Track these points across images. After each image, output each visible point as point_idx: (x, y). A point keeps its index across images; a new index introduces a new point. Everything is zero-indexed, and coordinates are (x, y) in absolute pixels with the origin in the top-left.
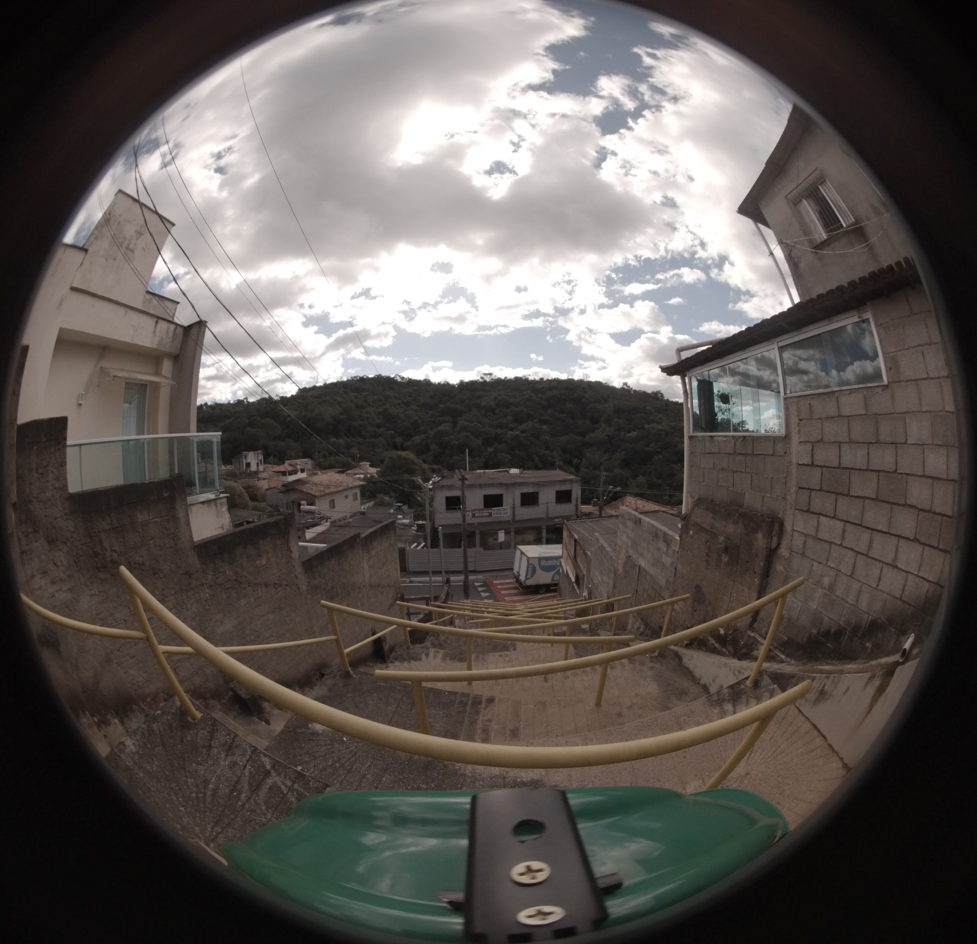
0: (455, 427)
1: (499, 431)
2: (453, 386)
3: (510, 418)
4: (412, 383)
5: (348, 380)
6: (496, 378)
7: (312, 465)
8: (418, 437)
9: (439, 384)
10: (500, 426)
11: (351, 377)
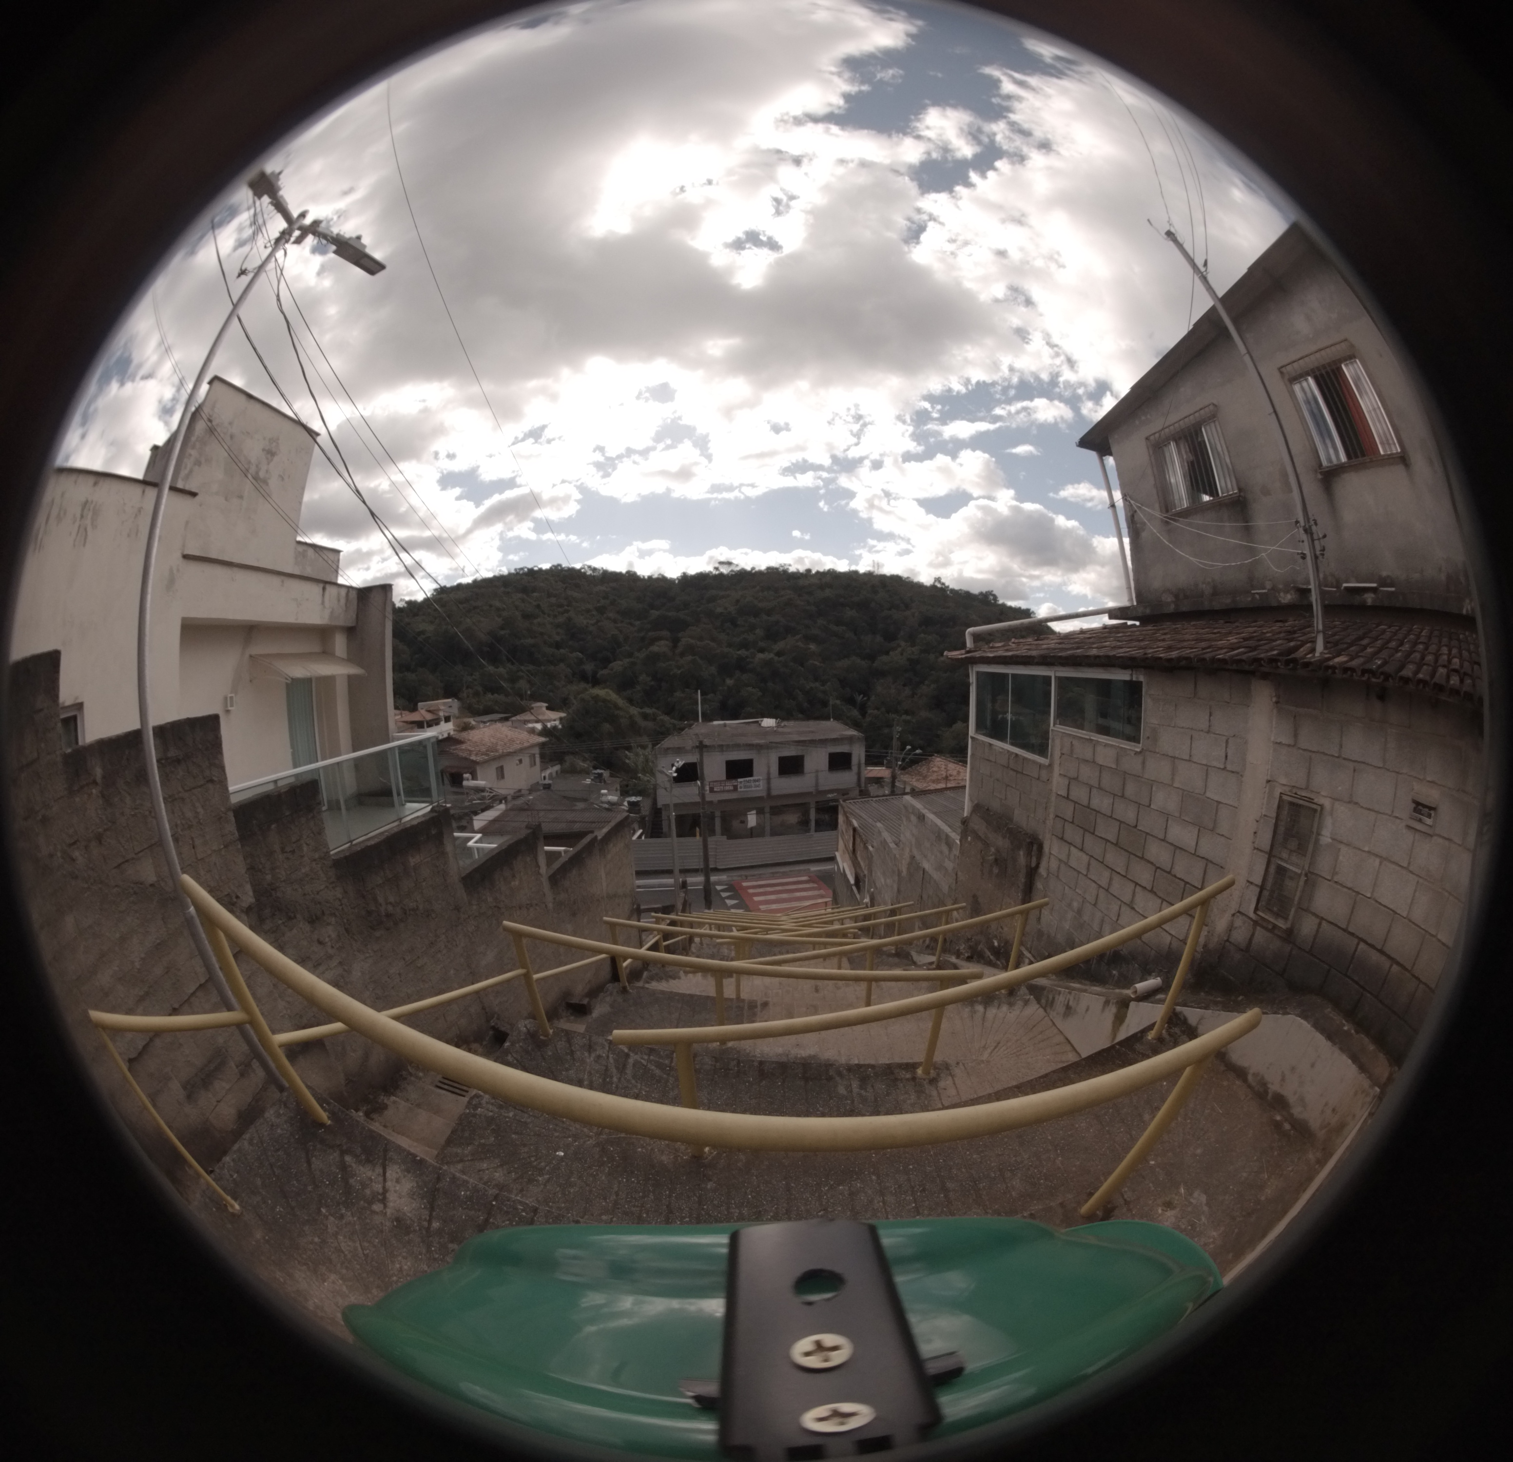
0: (675, 646)
1: (743, 652)
2: (671, 582)
3: (759, 632)
4: (608, 576)
5: (510, 574)
6: (738, 569)
7: (459, 709)
8: (619, 662)
9: (650, 578)
10: (745, 645)
11: (516, 570)
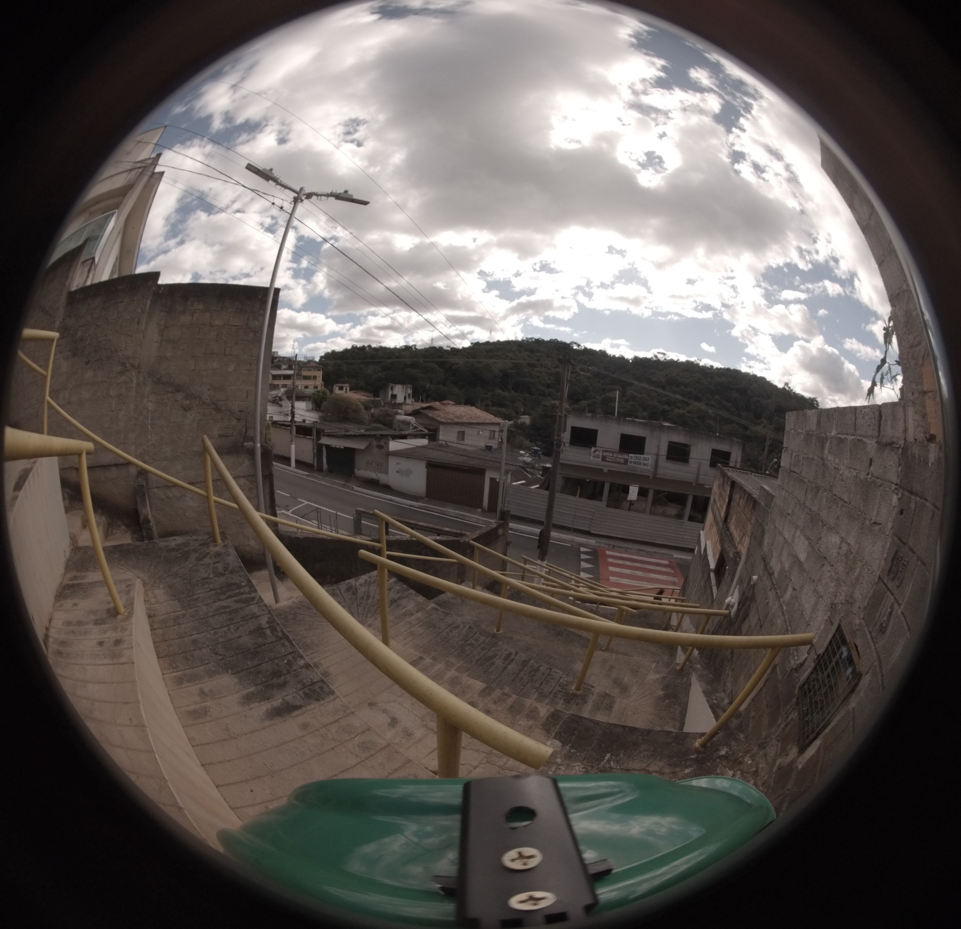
0: (623, 396)
1: (666, 407)
2: (627, 361)
4: (588, 352)
6: (669, 359)
9: (614, 356)
10: (668, 403)
